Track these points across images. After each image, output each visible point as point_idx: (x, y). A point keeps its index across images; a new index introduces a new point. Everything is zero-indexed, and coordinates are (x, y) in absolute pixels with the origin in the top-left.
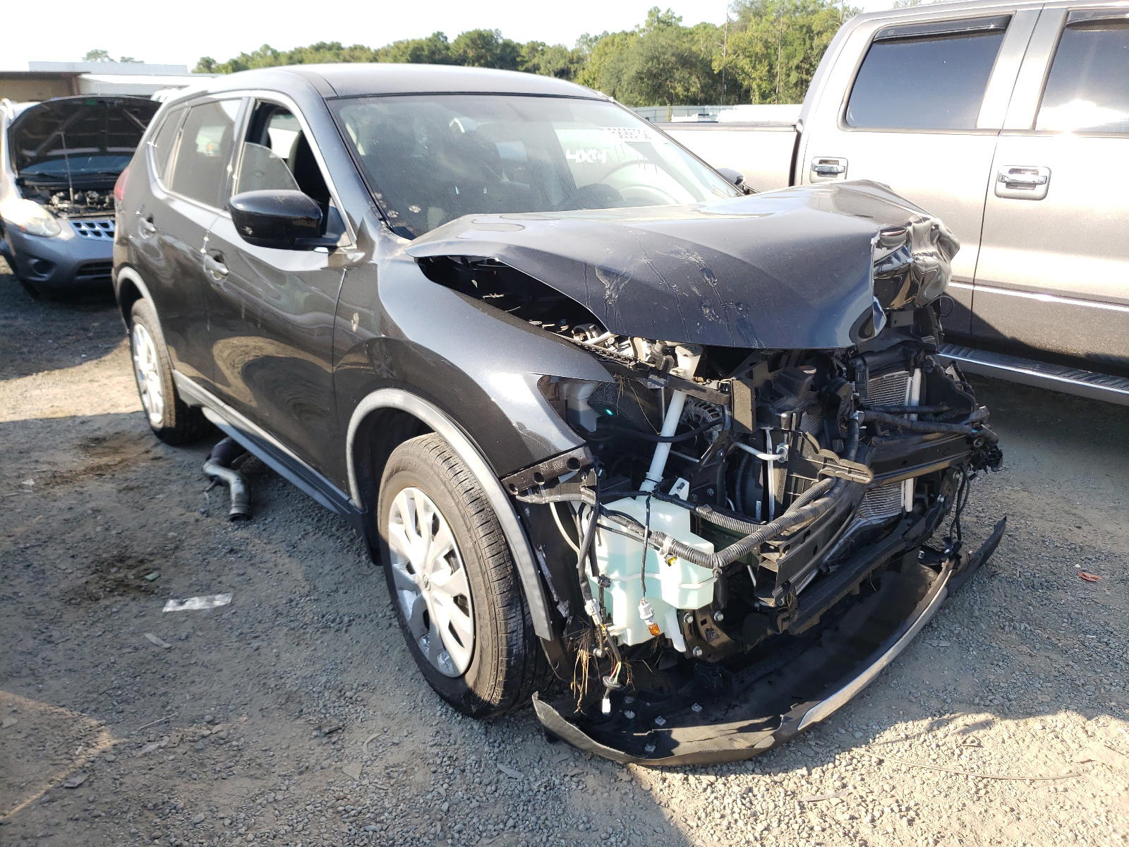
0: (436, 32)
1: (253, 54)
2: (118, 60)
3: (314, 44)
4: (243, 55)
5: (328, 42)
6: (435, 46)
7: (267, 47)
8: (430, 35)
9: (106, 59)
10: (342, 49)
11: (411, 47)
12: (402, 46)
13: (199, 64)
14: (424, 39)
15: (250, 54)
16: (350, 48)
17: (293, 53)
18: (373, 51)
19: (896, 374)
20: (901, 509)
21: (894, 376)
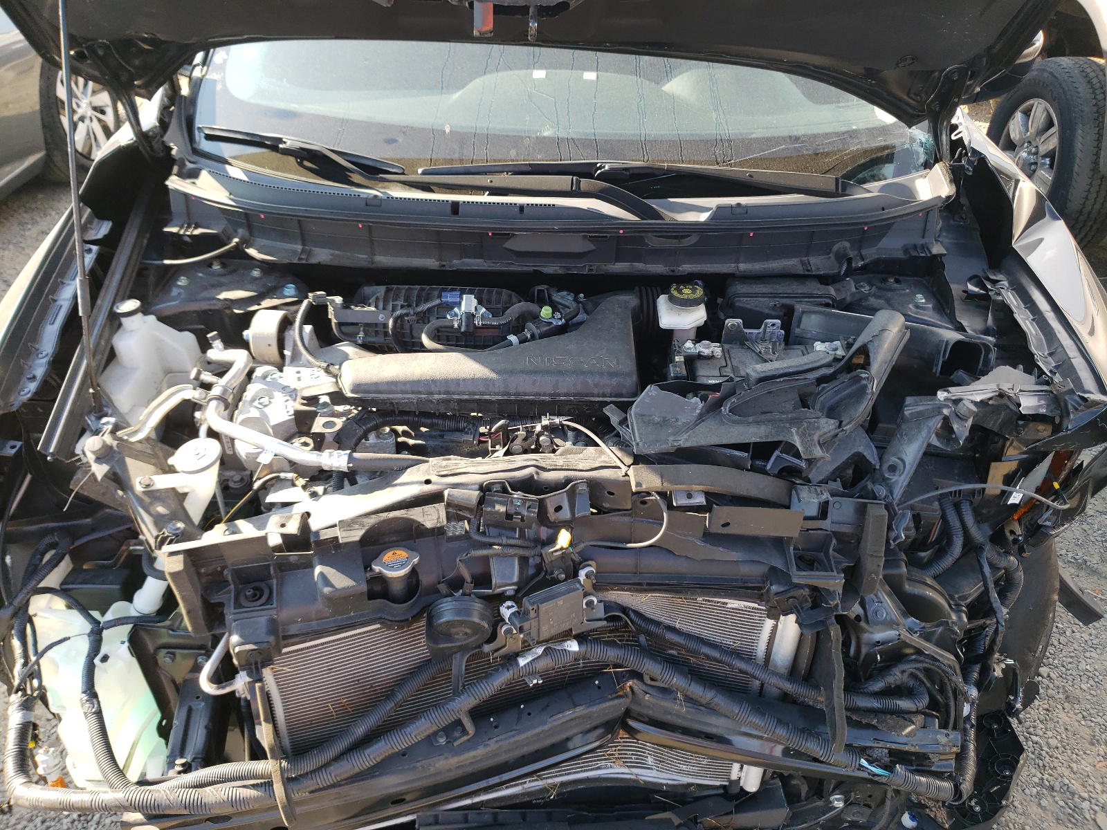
19: (734, 604)
20: (731, 782)
21: (727, 604)
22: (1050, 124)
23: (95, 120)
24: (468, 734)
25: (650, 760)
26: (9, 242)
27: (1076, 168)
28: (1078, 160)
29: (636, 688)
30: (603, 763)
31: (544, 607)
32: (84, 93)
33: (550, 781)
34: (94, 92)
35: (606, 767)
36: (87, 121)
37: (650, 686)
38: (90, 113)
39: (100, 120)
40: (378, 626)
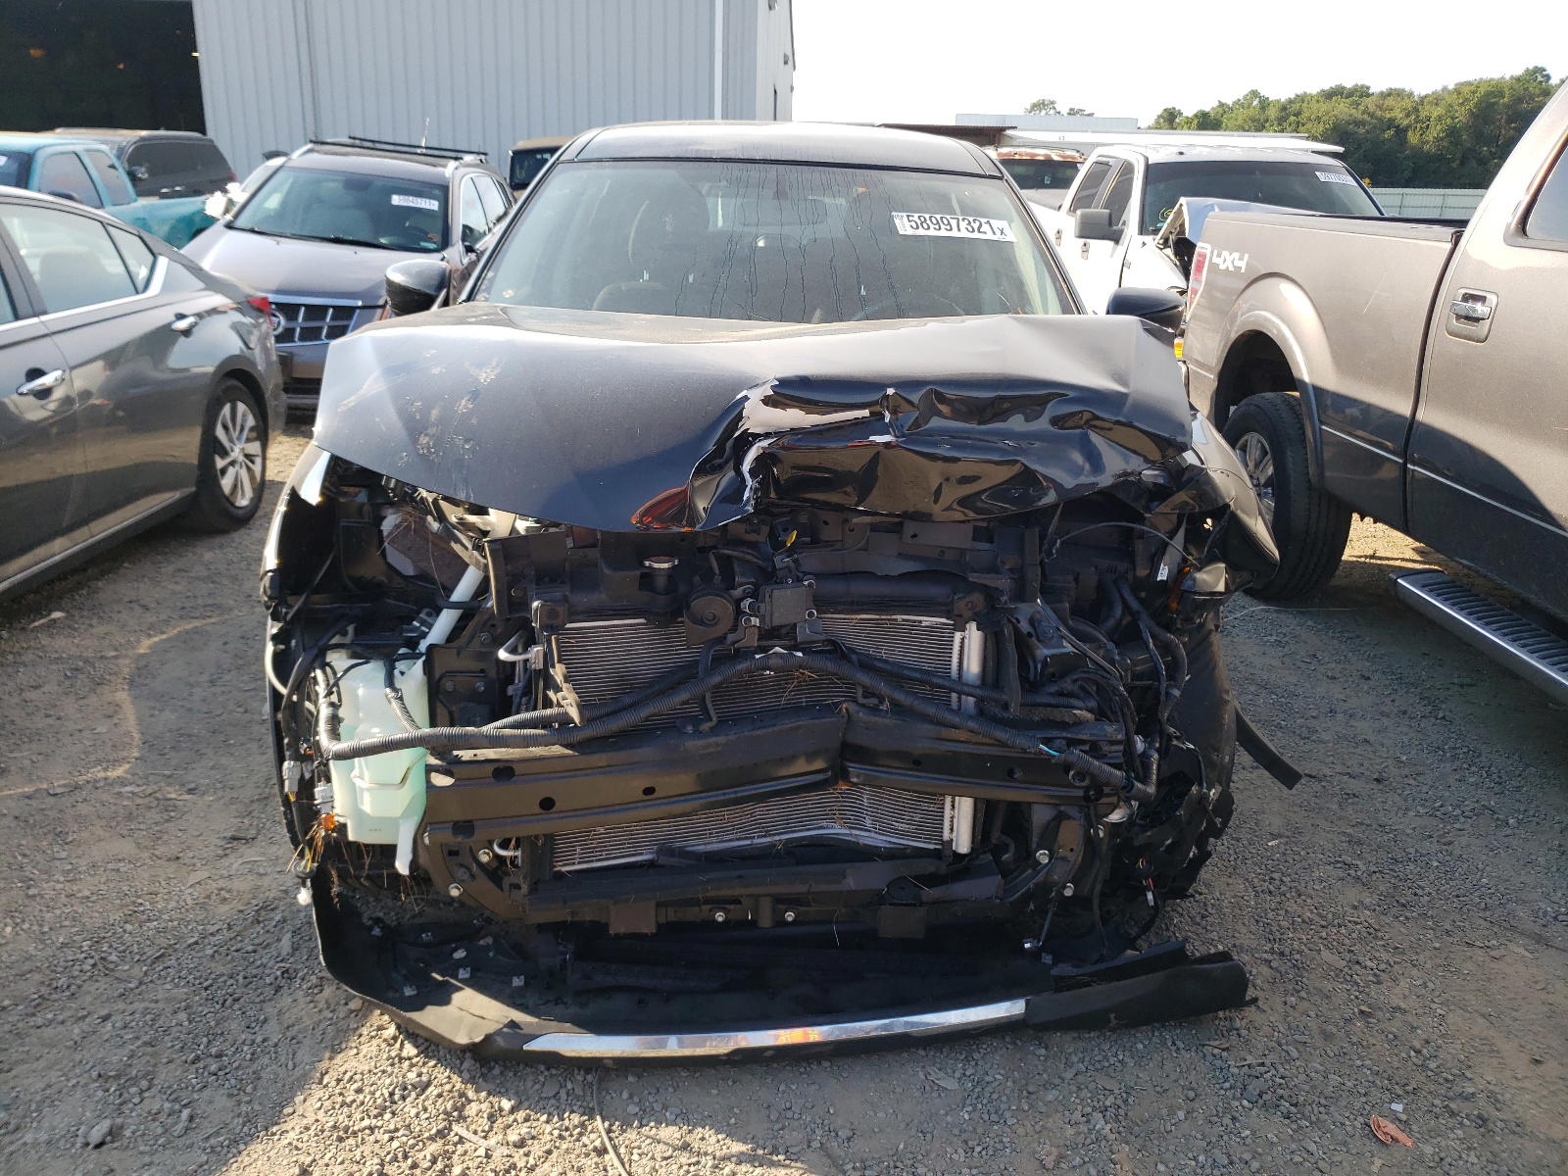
0: (1531, 68)
1: (1235, 103)
2: (1065, 111)
3: (1327, 87)
4: (1221, 105)
5: (1349, 84)
6: (1526, 89)
7: (1255, 94)
8: (1519, 71)
9: (1052, 112)
10: (1368, 95)
11: (1482, 90)
12: (1466, 90)
13: (1160, 117)
14: (1508, 77)
15: (1230, 104)
16: (1382, 93)
17: (1290, 101)
18: (1416, 98)
19: (927, 621)
20: (943, 843)
21: (920, 622)
22: (1265, 453)
23: (244, 468)
24: (711, 720)
25: (868, 822)
26: (144, 576)
27: (1292, 488)
28: (1292, 480)
29: (850, 710)
30: (825, 824)
31: (776, 593)
32: (239, 439)
33: (777, 838)
34: (248, 440)
35: (827, 828)
36: (237, 467)
37: (863, 705)
38: (241, 458)
39: (248, 468)
40: (642, 621)
